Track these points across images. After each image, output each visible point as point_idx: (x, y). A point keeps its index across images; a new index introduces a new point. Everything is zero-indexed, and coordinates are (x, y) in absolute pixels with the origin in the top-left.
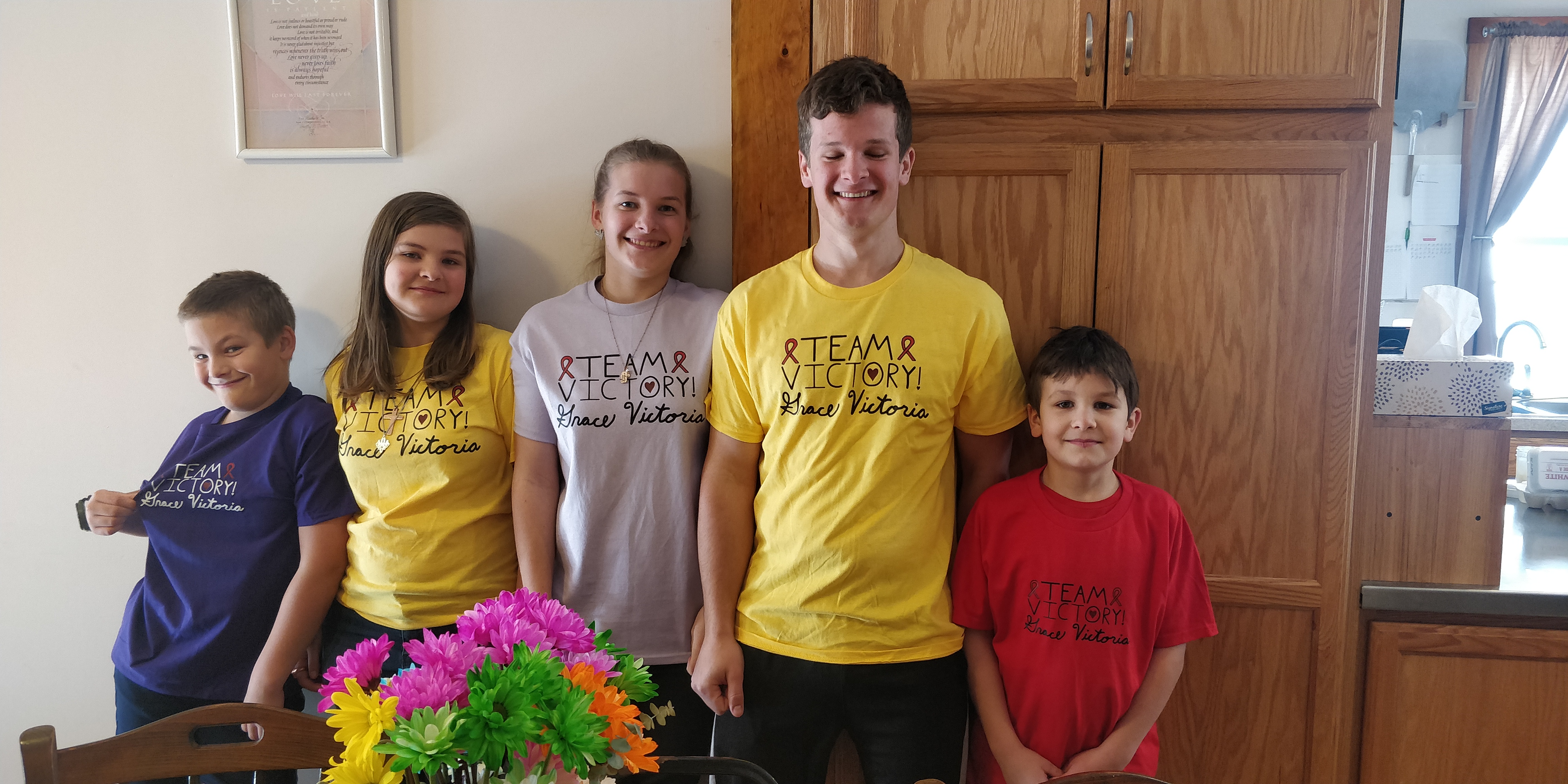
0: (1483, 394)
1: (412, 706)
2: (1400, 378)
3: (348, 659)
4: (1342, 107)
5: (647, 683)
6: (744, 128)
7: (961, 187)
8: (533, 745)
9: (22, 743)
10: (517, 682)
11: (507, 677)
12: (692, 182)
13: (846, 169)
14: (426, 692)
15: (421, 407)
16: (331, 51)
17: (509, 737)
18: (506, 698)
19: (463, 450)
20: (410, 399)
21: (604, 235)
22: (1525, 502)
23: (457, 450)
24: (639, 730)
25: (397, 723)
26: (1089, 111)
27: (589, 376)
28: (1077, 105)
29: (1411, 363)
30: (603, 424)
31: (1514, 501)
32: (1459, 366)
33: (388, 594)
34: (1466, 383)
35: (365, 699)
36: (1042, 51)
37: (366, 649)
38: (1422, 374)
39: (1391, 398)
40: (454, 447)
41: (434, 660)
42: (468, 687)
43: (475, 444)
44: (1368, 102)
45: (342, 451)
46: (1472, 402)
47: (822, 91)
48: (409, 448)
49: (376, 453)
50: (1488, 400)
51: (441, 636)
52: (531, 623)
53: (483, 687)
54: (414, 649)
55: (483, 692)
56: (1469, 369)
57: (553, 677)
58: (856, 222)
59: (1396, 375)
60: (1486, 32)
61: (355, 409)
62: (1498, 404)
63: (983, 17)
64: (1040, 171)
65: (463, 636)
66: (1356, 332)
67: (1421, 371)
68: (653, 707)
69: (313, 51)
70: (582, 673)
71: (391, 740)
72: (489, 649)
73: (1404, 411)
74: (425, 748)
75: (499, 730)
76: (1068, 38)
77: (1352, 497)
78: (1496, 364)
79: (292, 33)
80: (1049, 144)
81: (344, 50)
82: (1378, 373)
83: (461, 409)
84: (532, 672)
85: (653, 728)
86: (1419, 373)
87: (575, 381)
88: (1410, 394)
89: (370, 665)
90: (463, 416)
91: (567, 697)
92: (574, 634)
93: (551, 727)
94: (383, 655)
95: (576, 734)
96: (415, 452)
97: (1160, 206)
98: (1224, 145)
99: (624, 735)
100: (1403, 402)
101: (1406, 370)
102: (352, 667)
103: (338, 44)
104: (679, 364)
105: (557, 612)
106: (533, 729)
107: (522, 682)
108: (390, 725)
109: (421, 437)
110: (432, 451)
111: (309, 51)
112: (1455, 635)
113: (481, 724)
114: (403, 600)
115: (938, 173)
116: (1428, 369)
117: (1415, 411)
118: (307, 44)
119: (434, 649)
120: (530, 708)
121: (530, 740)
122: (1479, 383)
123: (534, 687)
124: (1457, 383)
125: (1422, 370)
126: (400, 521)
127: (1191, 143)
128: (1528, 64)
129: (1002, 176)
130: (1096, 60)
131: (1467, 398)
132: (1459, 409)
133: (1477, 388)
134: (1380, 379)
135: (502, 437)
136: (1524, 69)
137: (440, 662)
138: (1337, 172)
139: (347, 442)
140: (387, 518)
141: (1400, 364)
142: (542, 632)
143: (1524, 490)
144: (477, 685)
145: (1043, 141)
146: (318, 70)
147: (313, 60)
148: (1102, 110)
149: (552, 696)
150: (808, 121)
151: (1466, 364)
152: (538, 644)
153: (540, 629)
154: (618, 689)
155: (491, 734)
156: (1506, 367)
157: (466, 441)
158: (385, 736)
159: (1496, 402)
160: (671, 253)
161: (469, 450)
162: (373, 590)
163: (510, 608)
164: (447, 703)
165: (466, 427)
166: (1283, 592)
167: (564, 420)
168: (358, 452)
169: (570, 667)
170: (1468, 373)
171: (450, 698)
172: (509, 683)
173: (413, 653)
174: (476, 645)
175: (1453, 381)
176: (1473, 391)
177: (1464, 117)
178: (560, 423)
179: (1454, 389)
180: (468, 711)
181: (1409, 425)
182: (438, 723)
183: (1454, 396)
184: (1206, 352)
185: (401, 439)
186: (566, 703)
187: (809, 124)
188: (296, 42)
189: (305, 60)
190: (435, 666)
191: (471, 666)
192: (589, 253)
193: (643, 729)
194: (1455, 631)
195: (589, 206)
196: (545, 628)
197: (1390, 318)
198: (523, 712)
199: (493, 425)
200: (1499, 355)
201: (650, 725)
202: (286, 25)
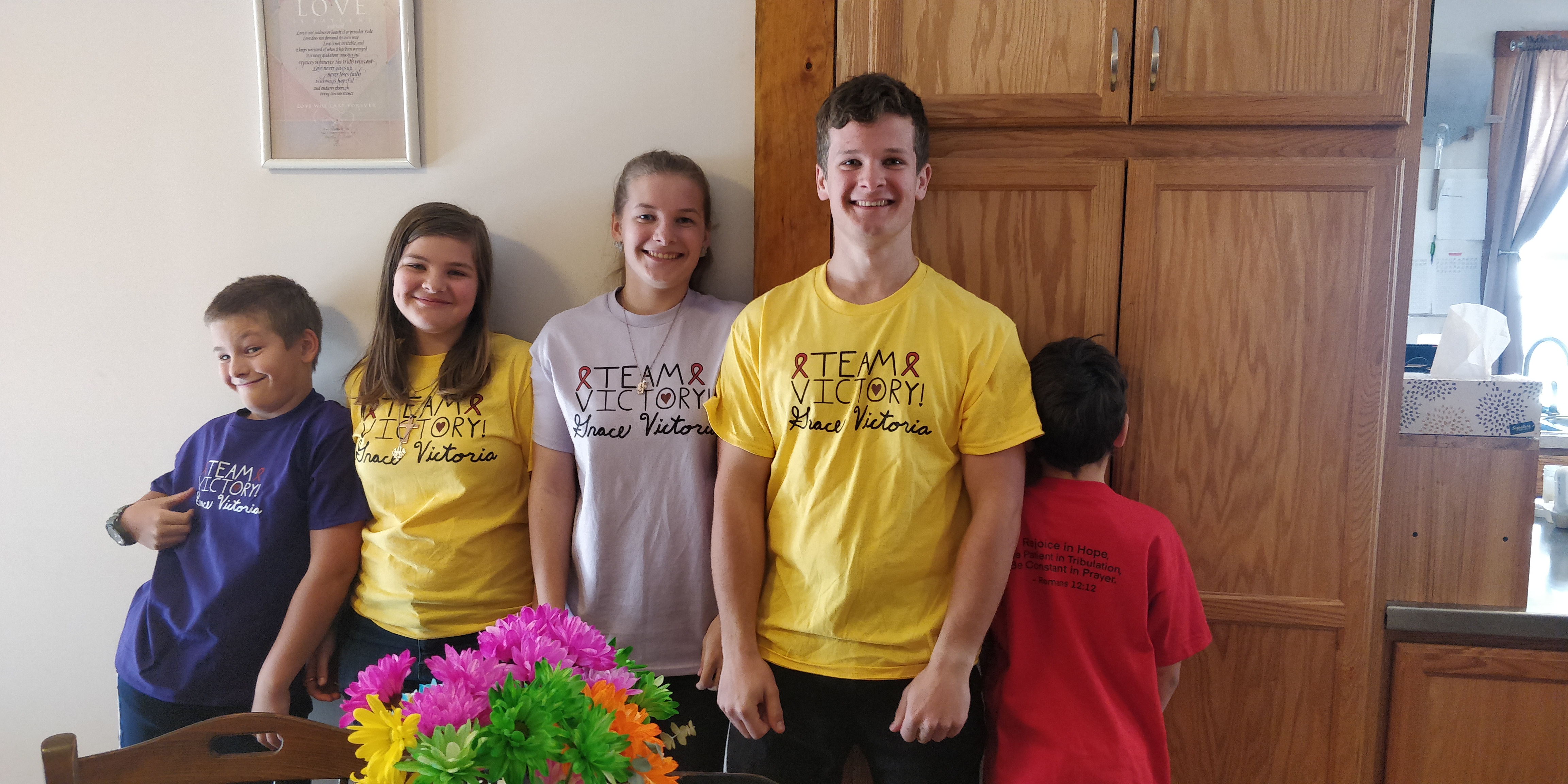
0: (1511, 414)
1: (434, 723)
2: (1427, 396)
3: (370, 675)
4: (1370, 124)
5: (667, 700)
6: (767, 141)
7: (984, 201)
8: (553, 764)
9: (43, 750)
10: (539, 700)
11: (528, 695)
12: (711, 192)
13: (864, 177)
14: (448, 710)
15: (439, 415)
16: (357, 62)
17: (530, 756)
18: (527, 717)
19: (480, 459)
20: (428, 406)
21: (623, 247)
22: (1552, 522)
23: (474, 459)
24: (660, 749)
25: (419, 741)
26: (1113, 126)
27: (607, 387)
28: (1101, 120)
29: (1438, 382)
30: (619, 435)
31: (1541, 520)
32: (1487, 385)
33: (406, 602)
34: (1494, 402)
35: (387, 716)
36: (1067, 66)
37: (388, 665)
38: (1449, 393)
39: (1418, 417)
40: (471, 456)
41: (455, 677)
42: (490, 704)
43: (491, 453)
44: (1396, 119)
45: (359, 457)
46: (1500, 422)
47: (842, 101)
48: (426, 456)
49: (393, 459)
50: (1516, 420)
51: (462, 653)
52: (553, 639)
53: (505, 705)
54: (436, 664)
55: (505, 711)
56: (1497, 389)
57: (574, 696)
58: (872, 230)
59: (1422, 394)
60: (1513, 46)
61: (374, 417)
62: (1527, 424)
63: (1008, 31)
64: (1063, 186)
65: (485, 653)
66: (1382, 350)
67: (1448, 390)
68: (674, 727)
69: (339, 62)
70: (603, 691)
71: (412, 756)
72: (510, 666)
73: (1430, 430)
74: (446, 766)
75: (522, 749)
76: (1094, 53)
77: (1378, 516)
78: (1524, 383)
79: (318, 44)
80: (1073, 160)
81: (369, 62)
82: (1404, 392)
83: (479, 418)
84: (554, 691)
85: (674, 747)
86: (1446, 392)
87: (592, 391)
88: (1437, 413)
89: (392, 681)
90: (481, 424)
91: (588, 716)
92: (595, 651)
93: (572, 745)
94: (405, 670)
95: (597, 753)
96: (432, 459)
97: (1185, 221)
98: (1250, 161)
99: (644, 753)
100: (1430, 421)
101: (1433, 389)
102: (373, 682)
103: (363, 56)
104: (696, 376)
105: (579, 629)
106: (554, 748)
107: (544, 701)
108: (411, 743)
109: (439, 445)
110: (449, 459)
111: (334, 63)
112: (1481, 657)
113: (503, 742)
114: (422, 609)
115: (961, 188)
116: (1455, 389)
117: (1442, 430)
118: (332, 55)
119: (456, 665)
120: (552, 726)
121: (551, 758)
122: (1507, 403)
123: (556, 705)
124: (1485, 403)
125: (1450, 389)
126: (416, 530)
127: (1217, 159)
128: (1556, 78)
129: (1025, 190)
130: (1122, 76)
131: (1495, 418)
132: (1486, 429)
133: (1505, 408)
134: (1406, 398)
135: (520, 446)
136: (1552, 83)
137: (462, 679)
138: (1365, 190)
139: (365, 448)
140: (405, 527)
141: (1426, 383)
142: (563, 649)
143: (1551, 510)
144: (498, 703)
145: (1067, 156)
146: (343, 81)
147: (339, 72)
148: (1126, 126)
149: (574, 714)
150: (827, 132)
151: (1494, 384)
152: (560, 661)
153: (562, 646)
154: (639, 706)
155: (512, 754)
156: (1535, 387)
157: (483, 450)
158: (406, 753)
159: (1524, 421)
160: (689, 264)
161: (486, 459)
162: (390, 598)
163: (532, 625)
164: (469, 722)
165: (483, 436)
166: (1307, 612)
167: (580, 430)
168: (375, 459)
169: (591, 685)
170: (1496, 392)
171: (472, 715)
172: (530, 701)
173: (435, 670)
174: (498, 662)
175: (1480, 400)
176: (1502, 411)
177: (1491, 133)
178: (577, 433)
179: (1482, 409)
180: (489, 729)
181: (1436, 444)
182: (459, 741)
183: (1482, 416)
184: (1230, 368)
185: (419, 446)
186: (587, 722)
187: (828, 135)
188: (322, 53)
189: (329, 71)
190: (457, 683)
191: (493, 682)
192: (609, 263)
193: (664, 748)
194: (1481, 653)
195: (609, 219)
196: (566, 646)
197: (1418, 336)
198: (544, 731)
199: (510, 433)
200: (1526, 374)
201: (671, 744)
202: (312, 35)
